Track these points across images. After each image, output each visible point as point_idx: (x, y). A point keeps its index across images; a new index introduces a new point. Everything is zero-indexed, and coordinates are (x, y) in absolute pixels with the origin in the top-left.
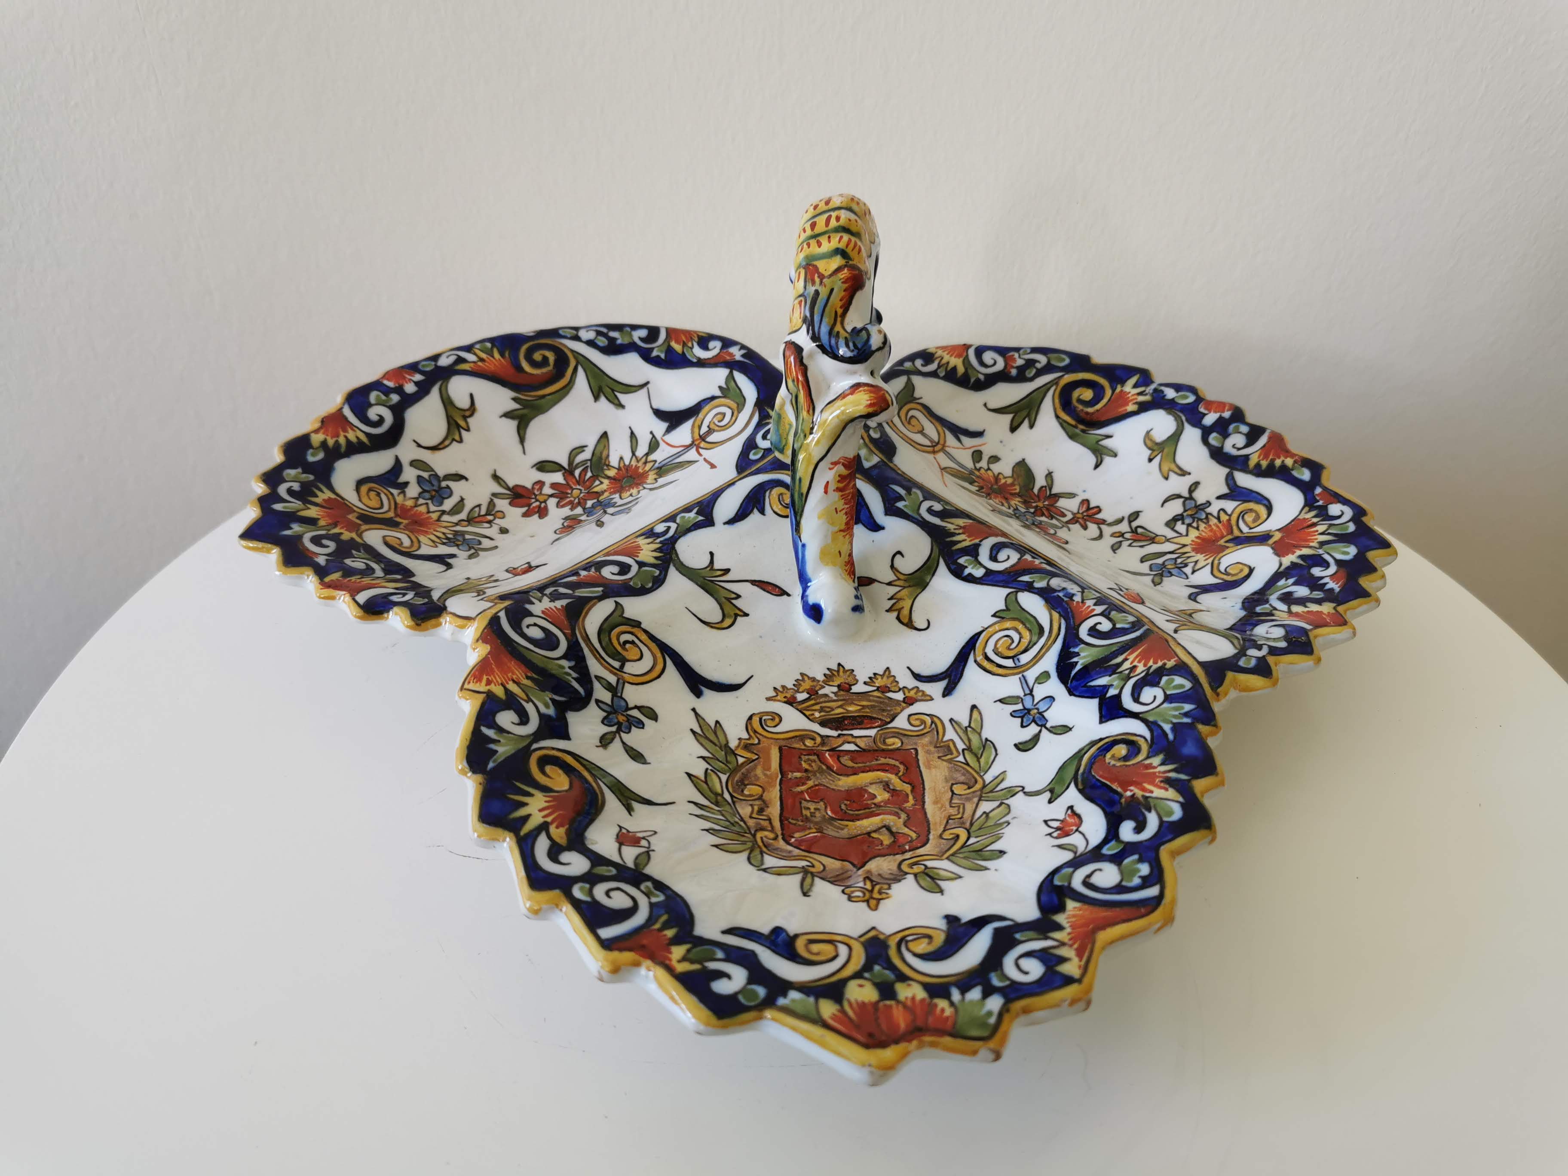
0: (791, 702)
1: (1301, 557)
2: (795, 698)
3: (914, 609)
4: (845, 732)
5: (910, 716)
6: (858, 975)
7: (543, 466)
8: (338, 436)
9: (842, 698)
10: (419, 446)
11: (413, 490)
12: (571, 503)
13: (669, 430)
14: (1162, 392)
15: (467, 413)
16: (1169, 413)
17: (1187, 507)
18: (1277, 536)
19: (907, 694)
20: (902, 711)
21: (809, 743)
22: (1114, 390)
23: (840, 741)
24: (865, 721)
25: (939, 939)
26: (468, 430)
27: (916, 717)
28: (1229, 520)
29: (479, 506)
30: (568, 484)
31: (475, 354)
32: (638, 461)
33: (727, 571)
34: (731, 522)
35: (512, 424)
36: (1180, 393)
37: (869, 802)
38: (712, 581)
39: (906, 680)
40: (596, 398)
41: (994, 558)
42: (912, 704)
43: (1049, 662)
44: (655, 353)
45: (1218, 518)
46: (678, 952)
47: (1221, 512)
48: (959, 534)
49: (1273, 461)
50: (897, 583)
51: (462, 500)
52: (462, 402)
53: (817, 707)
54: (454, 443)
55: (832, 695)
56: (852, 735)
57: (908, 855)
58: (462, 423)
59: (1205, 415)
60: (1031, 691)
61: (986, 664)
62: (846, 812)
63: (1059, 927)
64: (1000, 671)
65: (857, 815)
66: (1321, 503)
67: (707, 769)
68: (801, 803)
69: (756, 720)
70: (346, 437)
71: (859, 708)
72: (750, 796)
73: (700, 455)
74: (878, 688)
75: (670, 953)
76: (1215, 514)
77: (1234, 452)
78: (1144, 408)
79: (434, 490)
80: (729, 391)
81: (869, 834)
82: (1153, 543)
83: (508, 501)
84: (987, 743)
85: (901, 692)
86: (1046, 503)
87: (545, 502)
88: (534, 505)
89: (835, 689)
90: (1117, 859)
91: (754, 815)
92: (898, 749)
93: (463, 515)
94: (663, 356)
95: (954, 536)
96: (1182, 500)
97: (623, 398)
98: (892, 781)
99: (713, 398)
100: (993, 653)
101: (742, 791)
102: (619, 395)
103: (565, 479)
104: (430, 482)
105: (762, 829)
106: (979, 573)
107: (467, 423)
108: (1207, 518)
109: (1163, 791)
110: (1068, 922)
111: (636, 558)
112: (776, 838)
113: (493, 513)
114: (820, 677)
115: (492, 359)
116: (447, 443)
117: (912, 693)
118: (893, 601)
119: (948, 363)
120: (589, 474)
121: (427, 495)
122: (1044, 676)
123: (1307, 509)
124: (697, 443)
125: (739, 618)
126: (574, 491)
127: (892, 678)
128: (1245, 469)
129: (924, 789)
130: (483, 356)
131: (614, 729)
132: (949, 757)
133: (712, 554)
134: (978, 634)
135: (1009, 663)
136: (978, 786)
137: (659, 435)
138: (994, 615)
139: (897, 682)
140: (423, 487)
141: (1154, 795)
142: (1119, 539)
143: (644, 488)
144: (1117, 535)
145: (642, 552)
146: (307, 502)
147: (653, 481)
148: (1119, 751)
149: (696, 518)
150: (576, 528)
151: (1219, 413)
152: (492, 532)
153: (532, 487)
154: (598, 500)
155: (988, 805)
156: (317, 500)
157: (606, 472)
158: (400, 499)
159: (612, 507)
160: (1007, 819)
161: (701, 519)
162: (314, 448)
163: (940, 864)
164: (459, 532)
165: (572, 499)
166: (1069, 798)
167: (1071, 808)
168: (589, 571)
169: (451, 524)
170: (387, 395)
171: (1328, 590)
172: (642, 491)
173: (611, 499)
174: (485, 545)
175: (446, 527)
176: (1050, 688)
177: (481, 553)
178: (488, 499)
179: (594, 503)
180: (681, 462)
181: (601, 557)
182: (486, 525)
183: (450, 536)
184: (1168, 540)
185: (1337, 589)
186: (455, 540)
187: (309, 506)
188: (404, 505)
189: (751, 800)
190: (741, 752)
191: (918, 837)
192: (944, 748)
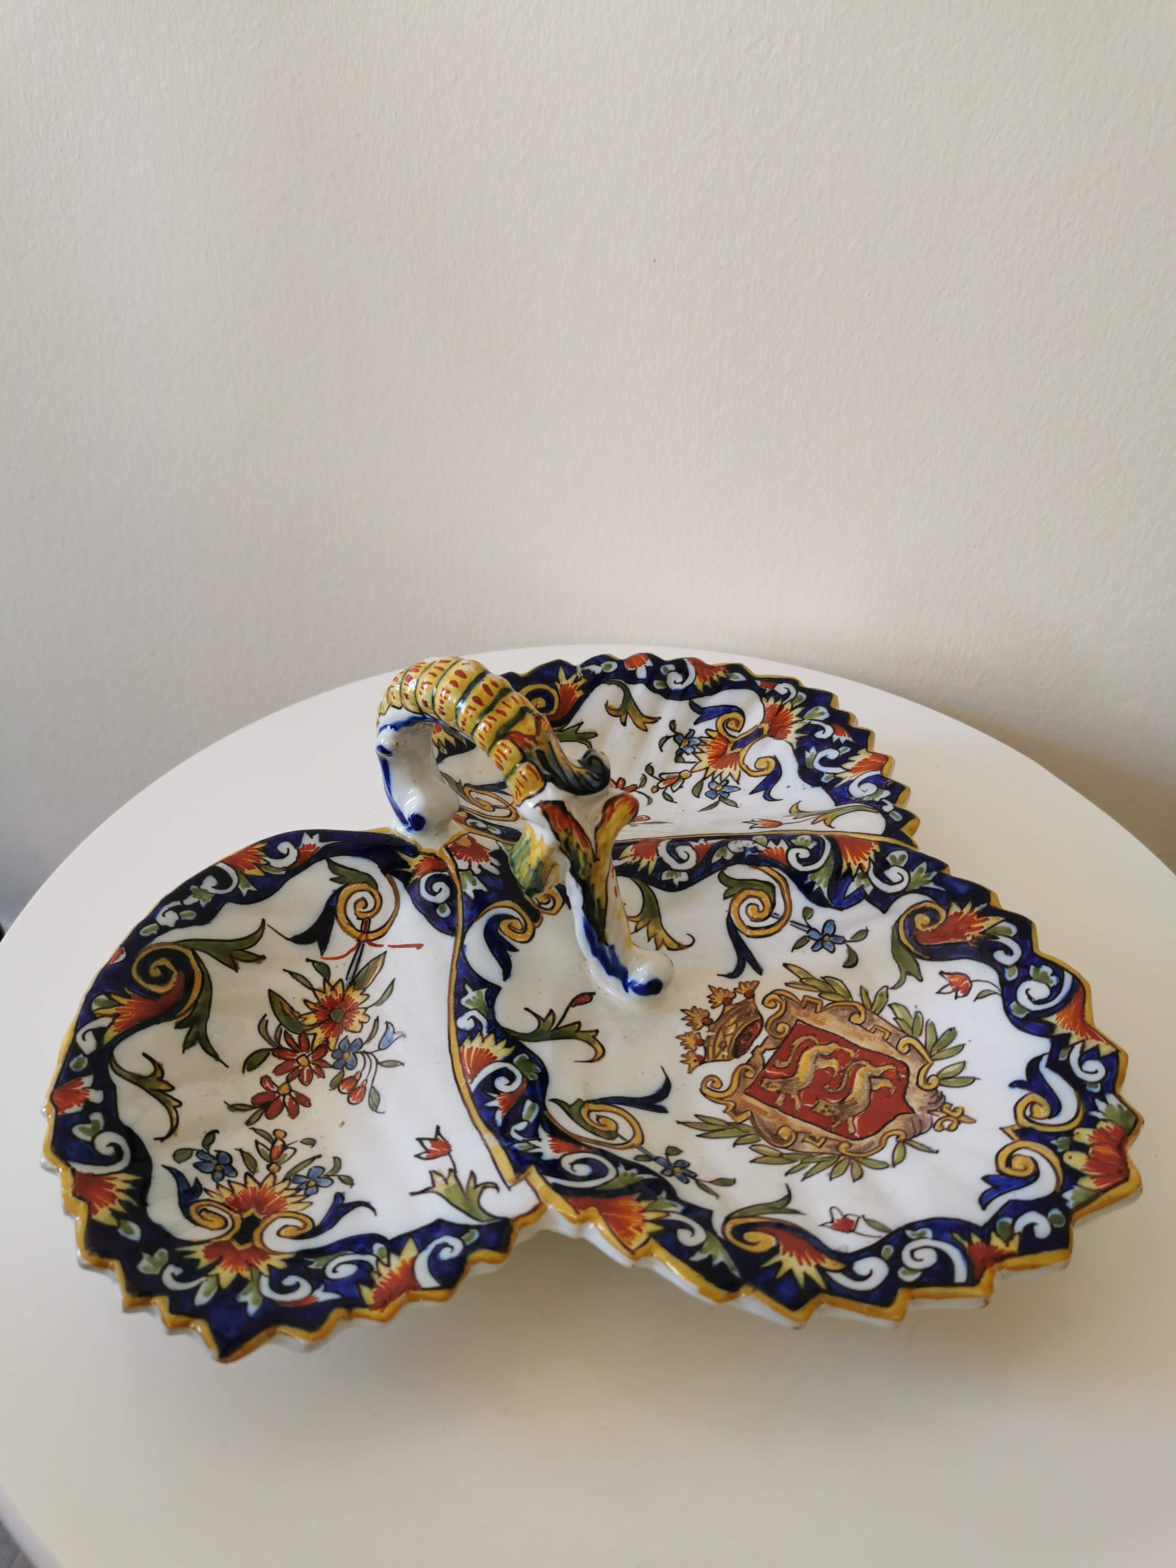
0: (702, 1061)
1: (798, 731)
2: (699, 1056)
3: (670, 934)
4: (752, 1048)
5: (763, 1003)
7: (251, 1063)
8: (115, 1197)
9: (717, 1030)
10: (162, 1139)
11: (207, 1182)
12: (312, 1072)
13: (323, 948)
14: (589, 670)
15: (159, 1074)
16: (610, 684)
17: (680, 742)
18: (766, 727)
19: (743, 992)
20: (755, 1004)
21: (750, 1075)
22: (555, 688)
23: (757, 1055)
24: (751, 1030)
25: (1039, 1098)
26: (173, 1088)
27: (767, 1001)
28: (719, 734)
29: (257, 1143)
30: (287, 1060)
31: (103, 1016)
32: (324, 992)
33: (551, 1012)
34: (507, 974)
35: (197, 1050)
36: (603, 665)
37: (836, 1074)
38: (556, 1028)
39: (731, 985)
40: (236, 968)
41: (681, 861)
42: (753, 996)
43: (799, 900)
44: (244, 891)
45: (710, 737)
46: (996, 1242)
47: (708, 732)
48: (640, 861)
49: (711, 679)
50: (640, 926)
51: (241, 1150)
52: (145, 1068)
53: (717, 1050)
54: (178, 1109)
55: (710, 1034)
56: (757, 1046)
57: (913, 1080)
58: (164, 1087)
59: (635, 672)
60: (809, 926)
61: (756, 933)
62: (838, 1092)
63: (1068, 1036)
64: (772, 930)
65: (846, 1087)
66: (768, 690)
67: (750, 1148)
68: (815, 1112)
69: (706, 1091)
70: (119, 1190)
71: (734, 1026)
72: (790, 1137)
73: (381, 946)
74: (723, 1003)
75: (996, 1247)
76: (706, 735)
77: (680, 687)
78: (587, 690)
79: (217, 1165)
80: (343, 877)
81: (871, 1091)
82: (684, 780)
83: (264, 1117)
84: (826, 980)
85: (738, 994)
87: (291, 1090)
88: (287, 1101)
89: (705, 1028)
90: (1025, 977)
91: (819, 1144)
92: (791, 1030)
93: (262, 1164)
94: (252, 888)
95: (639, 865)
96: (672, 739)
97: (257, 950)
98: (821, 1050)
99: (337, 893)
100: (753, 923)
101: (783, 1139)
102: (251, 950)
103: (279, 1058)
104: (205, 1161)
105: (837, 1148)
106: (684, 877)
107: (167, 1083)
108: (702, 741)
109: (987, 922)
110: (1067, 1029)
111: (498, 1059)
112: (851, 1145)
113: (274, 1137)
114: (689, 1029)
115: (121, 1007)
116: (174, 1115)
117: (744, 990)
118: (653, 940)
119: (439, 740)
120: (295, 1037)
121: (218, 1175)
122: (807, 913)
123: (764, 699)
124: (363, 938)
125: (597, 1037)
126: (300, 1060)
127: (721, 990)
128: (700, 695)
129: (843, 1038)
130: (113, 1011)
131: (692, 1180)
132: (819, 1007)
133: (527, 1009)
134: (729, 918)
135: (771, 921)
136: (861, 1009)
137: (316, 956)
138: (725, 898)
139: (726, 990)
140: (208, 1171)
141: (985, 928)
142: (661, 791)
143: (366, 1009)
144: (655, 789)
145: (491, 1052)
146: (205, 1272)
147: (364, 997)
148: (921, 920)
149: (480, 994)
150: (368, 1086)
151: (643, 666)
152: (305, 1152)
153: (265, 1088)
154: (331, 1050)
155: (887, 1014)
156: (204, 1263)
157: (307, 1022)
158: (217, 1198)
159: (363, 1045)
160: (912, 1011)
161: (484, 991)
162: (118, 1227)
163: (937, 1067)
164: (291, 1177)
165: (308, 1068)
166: (930, 969)
167: (942, 973)
168: (494, 1099)
169: (271, 1178)
170: (88, 1121)
171: (847, 743)
172: (368, 1012)
173: (348, 1040)
174: (328, 1165)
175: (274, 1184)
176: (821, 916)
177: (342, 1172)
178: (252, 1131)
179: (332, 1056)
180: (368, 964)
181: (471, 1082)
182: (289, 1152)
183: (294, 1186)
184: (691, 772)
185: (850, 739)
186: (304, 1184)
187: (213, 1272)
188: (227, 1199)
189: (796, 1139)
190: (740, 1119)
191: (894, 1065)
192: (808, 1004)
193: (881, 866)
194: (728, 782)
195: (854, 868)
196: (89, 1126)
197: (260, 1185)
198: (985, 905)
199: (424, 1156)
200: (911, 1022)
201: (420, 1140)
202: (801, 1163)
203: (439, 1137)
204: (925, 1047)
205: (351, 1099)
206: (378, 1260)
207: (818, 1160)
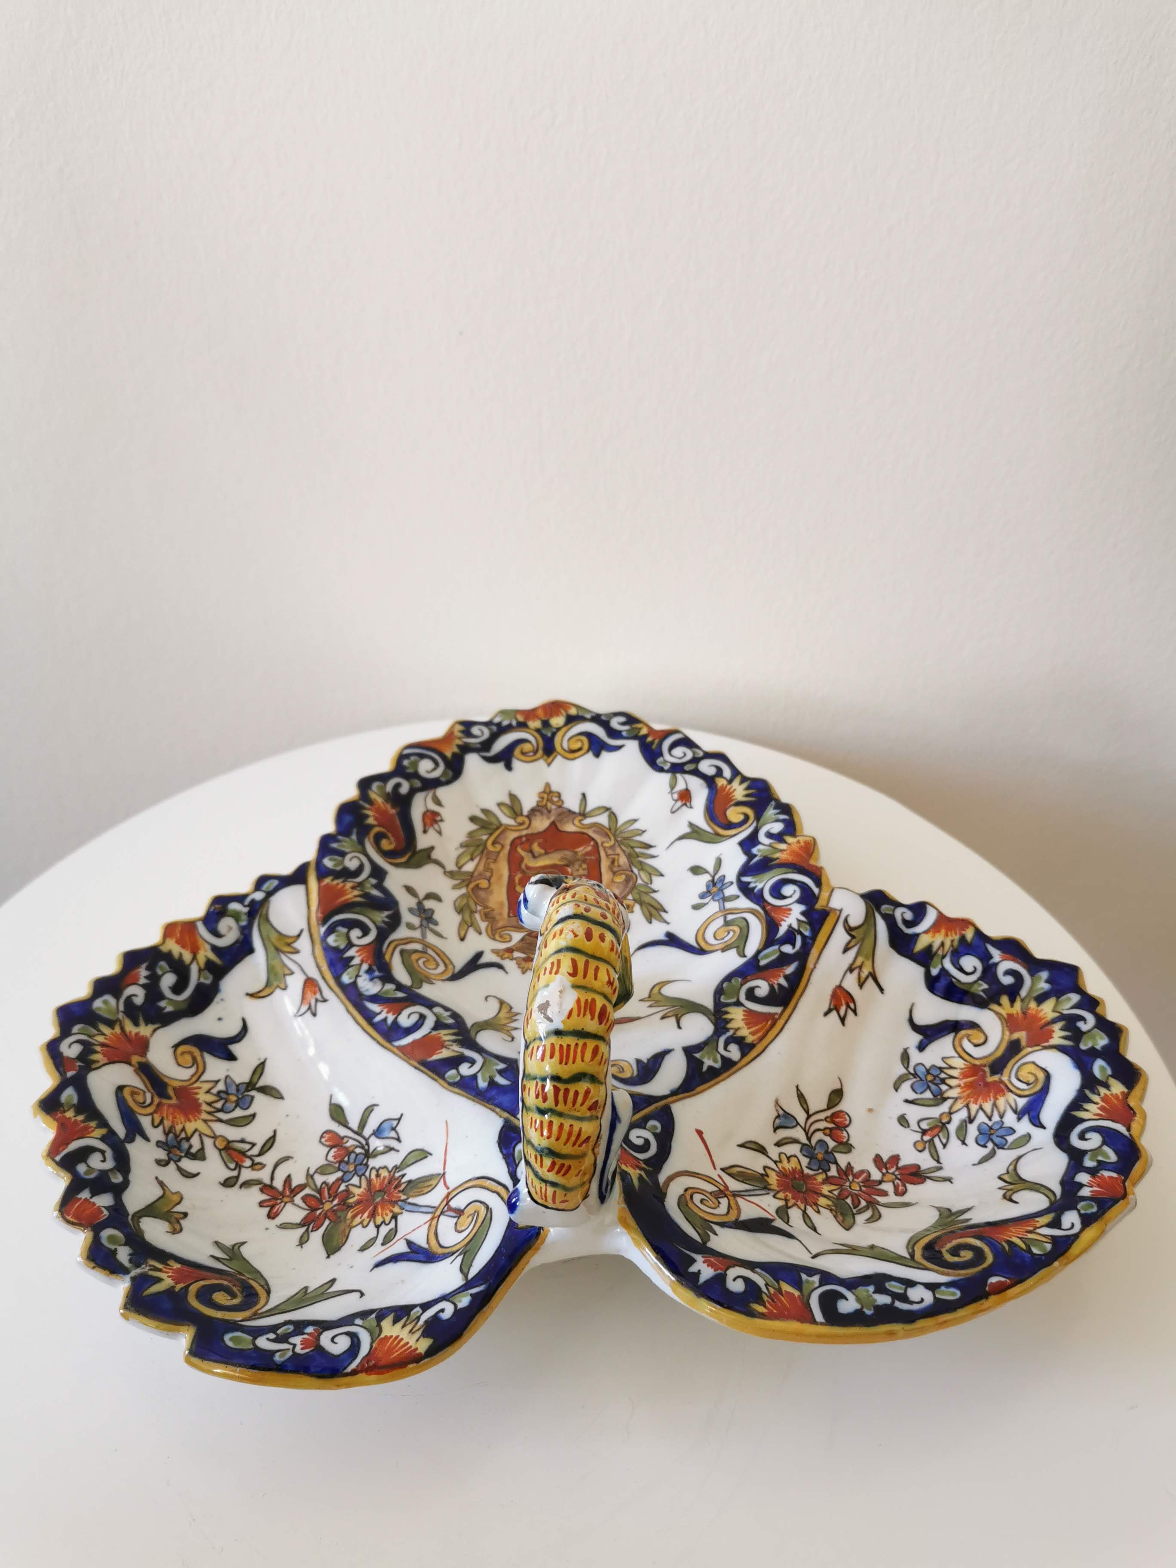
1: (136, 1024)
5: (509, 942)
6: (559, 729)
8: (1103, 1100)
10: (1034, 1150)
12: (856, 1176)
14: (130, 1261)
15: (1010, 1192)
16: (140, 1233)
17: (179, 1156)
18: (135, 1059)
20: (515, 944)
22: (186, 1289)
25: (517, 752)
26: (1001, 1188)
27: (506, 940)
28: (155, 1112)
29: (945, 1146)
32: (796, 1204)
33: (663, 1018)
34: (667, 1052)
35: (957, 1208)
36: (112, 1247)
40: (874, 1247)
41: (422, 1017)
42: (508, 948)
43: (401, 933)
45: (161, 1122)
47: (156, 1124)
48: (449, 1041)
49: (83, 1121)
51: (964, 1143)
52: (1022, 1195)
54: (1005, 1173)
57: (524, 833)
58: (1009, 1186)
59: (106, 1208)
61: (447, 962)
64: (438, 951)
67: (651, 883)
68: (588, 872)
70: (1096, 1103)
72: (621, 874)
73: (719, 1176)
76: (161, 1128)
77: (109, 1153)
78: (163, 1256)
79: (993, 1134)
80: (703, 1227)
81: (546, 853)
82: (229, 1142)
83: (923, 1168)
84: (460, 911)
85: (514, 957)
86: (318, 1212)
87: (883, 1174)
88: (893, 1169)
90: (416, 775)
91: (616, 857)
93: (952, 1128)
96: (179, 1164)
99: (722, 1225)
100: (440, 964)
101: (626, 877)
103: (875, 1199)
104: (1002, 1137)
105: (612, 847)
107: (1004, 1189)
108: (170, 1132)
111: (745, 1009)
112: (602, 843)
113: (927, 1145)
116: (1012, 1168)
117: (506, 955)
119: (403, 1327)
121: (996, 1126)
122: (410, 926)
123: (94, 1066)
124: (728, 1193)
126: (858, 1189)
127: (520, 967)
128: (112, 1133)
129: (507, 886)
131: (716, 877)
132: (486, 910)
134: (447, 980)
135: (430, 953)
136: (472, 885)
138: (432, 984)
139: (517, 964)
140: (1004, 1130)
142: (257, 1160)
143: (775, 1162)
144: (260, 1166)
145: (743, 1017)
146: (1062, 1017)
147: (769, 1172)
148: (386, 845)
149: (703, 1056)
150: (829, 1113)
151: (92, 1200)
152: (914, 1113)
153: (905, 1187)
154: (826, 1174)
155: (469, 867)
156: (1057, 1027)
157: (830, 1203)
158: (1011, 1097)
159: (803, 1145)
160: (462, 850)
161: (697, 1055)
162: (1109, 1076)
163: (506, 820)
164: (939, 1098)
165: (855, 1180)
166: (423, 841)
167: (425, 832)
168: (780, 985)
169: (955, 1108)
170: (1099, 1162)
171: (151, 968)
172: (776, 1158)
173: (809, 1164)
174: (906, 1087)
175: (956, 1099)
176: (407, 917)
177: (903, 1071)
178: (941, 1161)
179: (829, 1170)
180: (742, 1182)
181: (776, 1014)
182: (925, 1125)
183: (944, 1087)
184: (215, 1137)
185: (144, 966)
186: (935, 1082)
187: (1057, 1015)
188: (1004, 1095)
189: (619, 871)
190: (631, 903)
191: (516, 848)
192: (488, 916)
193: (346, 874)
194: (219, 1092)
195: (356, 893)
196: (1100, 1158)
197: (967, 1106)
198: (362, 803)
199: (852, 1005)
200: (471, 849)
201: (843, 1020)
202: (638, 857)
203: (832, 1007)
204: (491, 834)
205: (847, 1122)
206: (944, 957)
207: (631, 850)
